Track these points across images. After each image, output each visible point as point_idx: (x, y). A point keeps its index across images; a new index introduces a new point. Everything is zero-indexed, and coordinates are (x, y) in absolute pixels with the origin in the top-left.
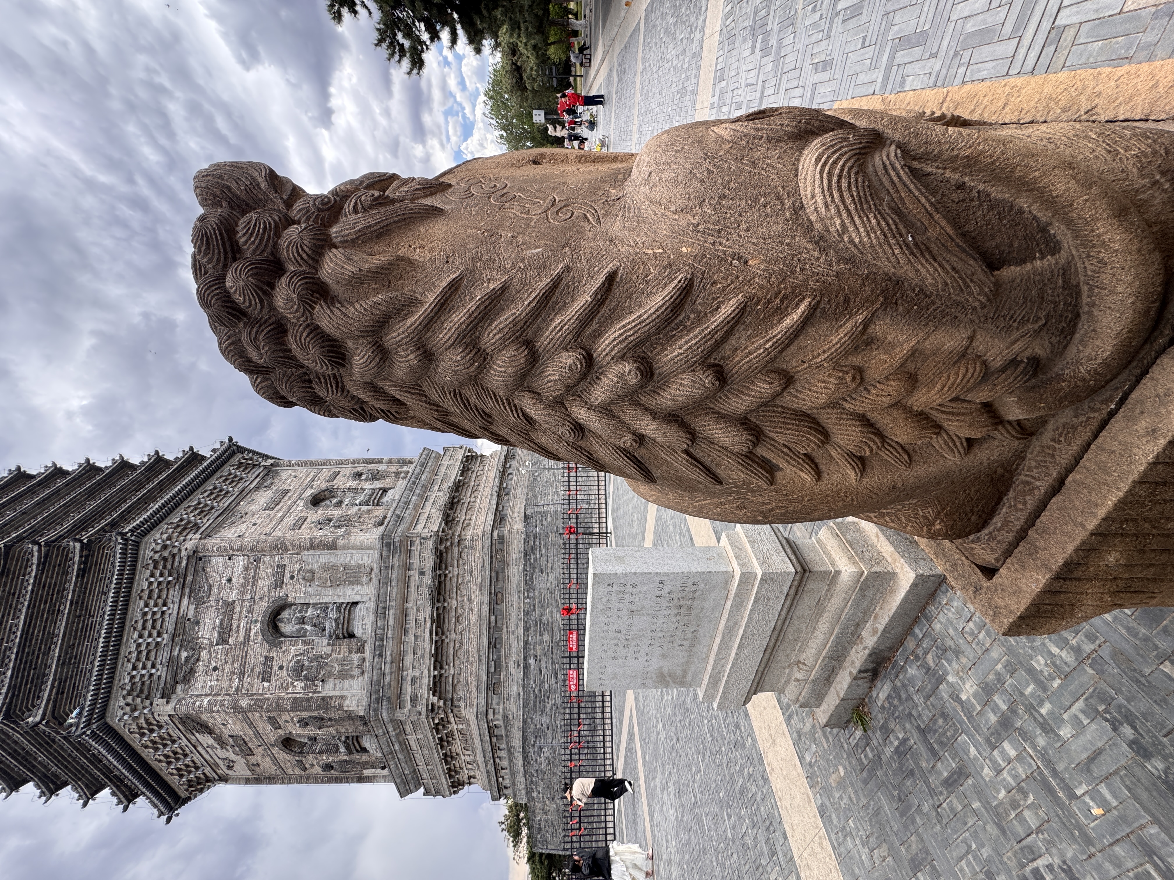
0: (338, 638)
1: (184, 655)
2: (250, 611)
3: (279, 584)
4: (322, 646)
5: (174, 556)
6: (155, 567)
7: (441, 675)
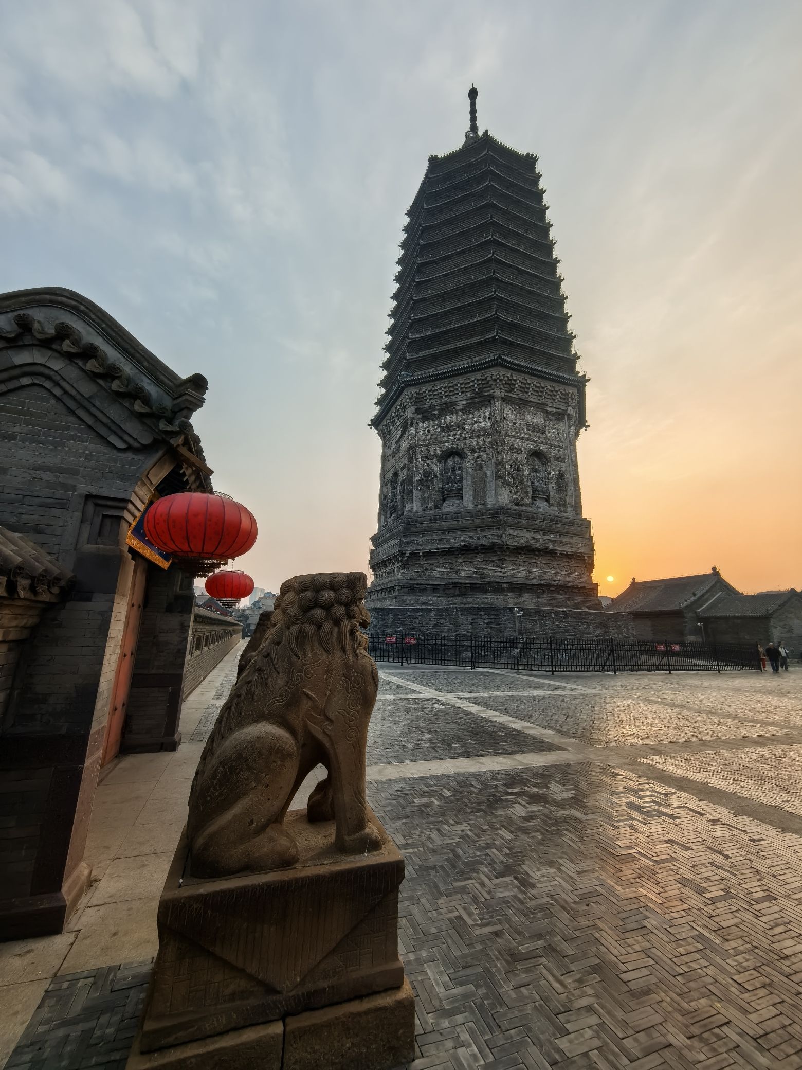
0: (443, 492)
1: (436, 412)
2: (458, 439)
3: (474, 450)
4: (438, 485)
5: (490, 387)
6: (483, 380)
7: (420, 557)
